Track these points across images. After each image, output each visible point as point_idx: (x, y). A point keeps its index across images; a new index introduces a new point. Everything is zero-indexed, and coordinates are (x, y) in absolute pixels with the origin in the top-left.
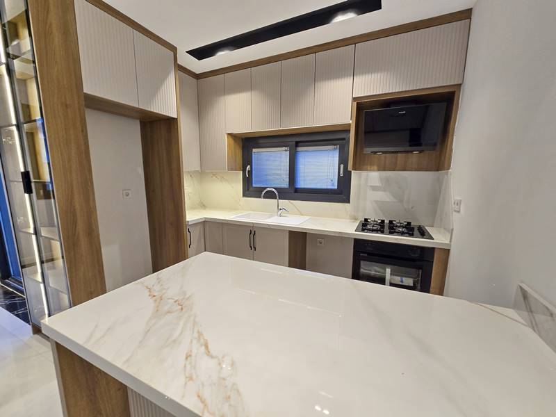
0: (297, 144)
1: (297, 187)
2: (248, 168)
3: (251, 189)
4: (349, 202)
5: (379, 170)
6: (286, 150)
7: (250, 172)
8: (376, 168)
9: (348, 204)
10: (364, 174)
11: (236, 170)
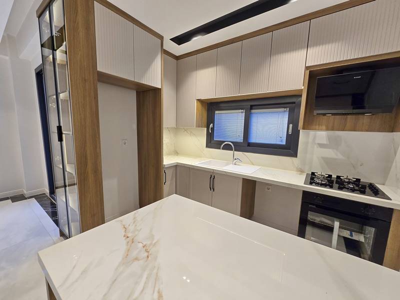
0: (252, 107)
1: (250, 141)
2: (211, 125)
3: (212, 142)
4: (296, 156)
5: (327, 129)
6: (242, 112)
7: (213, 129)
8: (324, 127)
9: (296, 158)
10: (312, 133)
11: (202, 127)
